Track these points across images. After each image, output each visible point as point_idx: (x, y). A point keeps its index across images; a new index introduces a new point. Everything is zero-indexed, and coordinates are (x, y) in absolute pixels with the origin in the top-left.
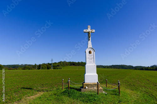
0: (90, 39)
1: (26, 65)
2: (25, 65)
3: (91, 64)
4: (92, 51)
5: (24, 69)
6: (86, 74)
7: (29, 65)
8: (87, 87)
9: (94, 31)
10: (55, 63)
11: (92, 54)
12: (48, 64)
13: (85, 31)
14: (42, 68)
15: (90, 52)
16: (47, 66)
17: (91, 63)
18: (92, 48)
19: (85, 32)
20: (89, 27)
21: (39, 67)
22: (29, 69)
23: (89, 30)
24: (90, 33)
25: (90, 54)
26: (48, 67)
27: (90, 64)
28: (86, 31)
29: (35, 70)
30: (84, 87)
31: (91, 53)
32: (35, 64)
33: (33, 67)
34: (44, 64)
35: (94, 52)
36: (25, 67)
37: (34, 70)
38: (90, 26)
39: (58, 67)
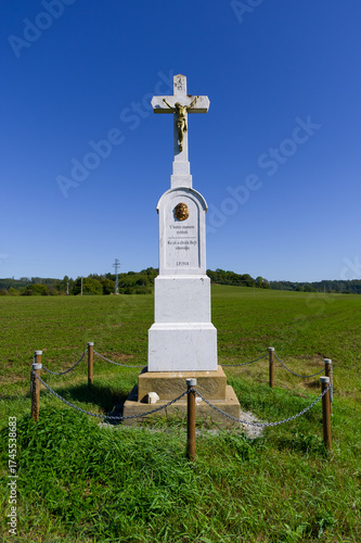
0: (185, 143)
1: (38, 279)
2: (35, 280)
3: (181, 272)
4: (192, 208)
5: (28, 294)
6: (154, 327)
7: (47, 281)
8: (154, 397)
9: (204, 102)
10: (131, 274)
11: (192, 220)
12: (109, 276)
13: (156, 101)
14: (87, 290)
15: (179, 213)
16: (102, 283)
17: (186, 268)
18: (189, 191)
19: (159, 110)
20: (181, 82)
21: (77, 287)
22: (44, 294)
23: (180, 97)
24: (184, 112)
25: (178, 223)
26: (104, 287)
27: (176, 273)
28: (164, 106)
29: (62, 298)
30: (141, 397)
31: (186, 217)
32: (66, 277)
33: (58, 287)
34: (94, 277)
35: (203, 213)
36: (30, 288)
37: (59, 297)
38: (184, 79)
39: (140, 288)
